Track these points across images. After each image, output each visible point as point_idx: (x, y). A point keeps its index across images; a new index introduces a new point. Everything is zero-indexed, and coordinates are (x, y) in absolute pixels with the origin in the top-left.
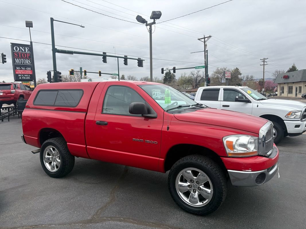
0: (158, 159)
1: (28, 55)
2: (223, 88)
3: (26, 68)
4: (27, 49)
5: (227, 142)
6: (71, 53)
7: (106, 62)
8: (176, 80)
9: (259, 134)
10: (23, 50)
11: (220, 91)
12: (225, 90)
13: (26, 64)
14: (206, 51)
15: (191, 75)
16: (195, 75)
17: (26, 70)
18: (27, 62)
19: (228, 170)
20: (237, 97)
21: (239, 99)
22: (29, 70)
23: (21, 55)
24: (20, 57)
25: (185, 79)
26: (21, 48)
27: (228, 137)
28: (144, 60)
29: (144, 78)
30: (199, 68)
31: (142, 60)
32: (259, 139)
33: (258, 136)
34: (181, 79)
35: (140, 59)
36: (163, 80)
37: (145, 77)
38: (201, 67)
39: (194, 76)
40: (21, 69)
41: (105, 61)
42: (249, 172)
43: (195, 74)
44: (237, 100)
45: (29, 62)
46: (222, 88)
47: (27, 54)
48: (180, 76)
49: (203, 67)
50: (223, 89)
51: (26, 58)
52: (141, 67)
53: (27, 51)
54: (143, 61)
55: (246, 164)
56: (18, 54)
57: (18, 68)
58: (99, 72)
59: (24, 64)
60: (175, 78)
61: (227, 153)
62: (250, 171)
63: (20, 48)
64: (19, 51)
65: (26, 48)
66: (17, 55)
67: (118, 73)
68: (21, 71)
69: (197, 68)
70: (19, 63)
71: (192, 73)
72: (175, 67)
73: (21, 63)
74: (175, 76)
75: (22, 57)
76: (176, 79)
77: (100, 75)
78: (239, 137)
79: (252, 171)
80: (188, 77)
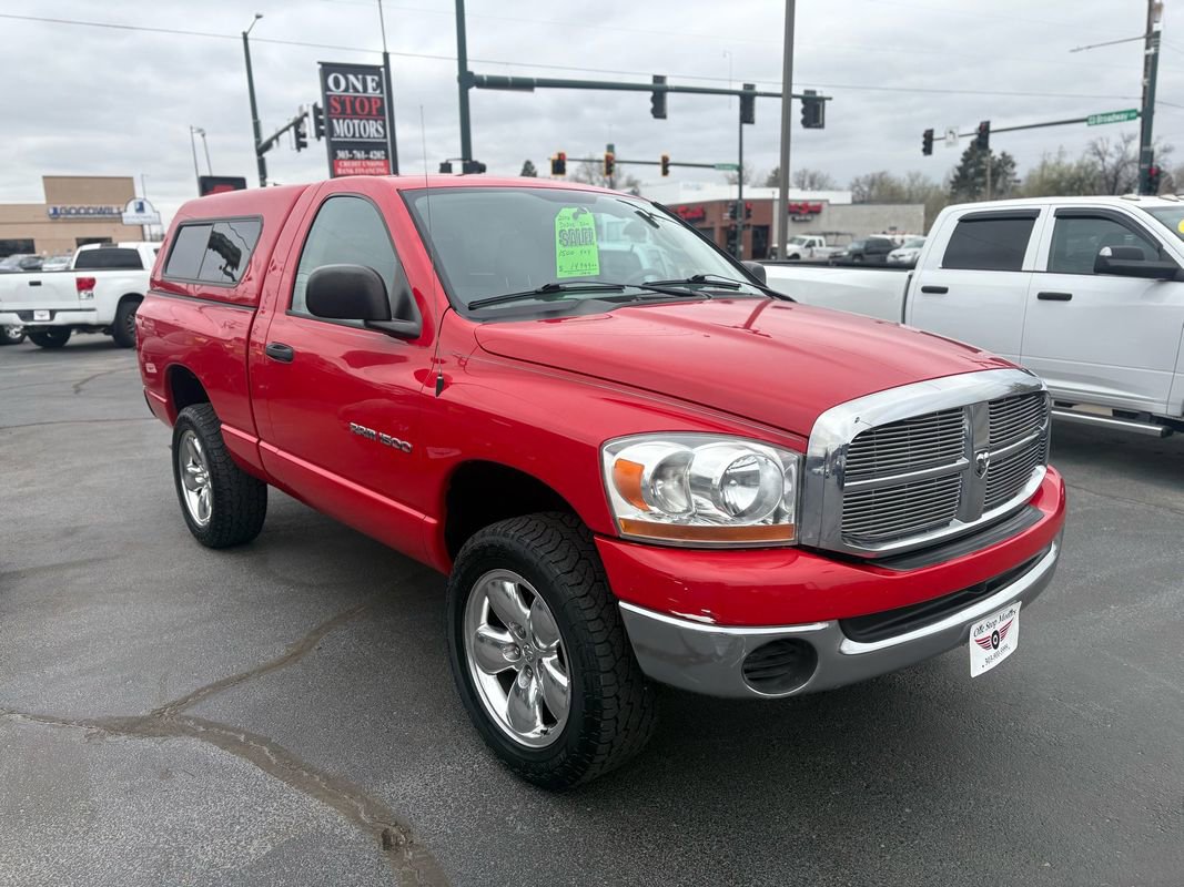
0: (421, 516)
1: (376, 103)
2: (1054, 208)
3: (367, 152)
4: (373, 80)
5: (620, 464)
6: (526, 85)
7: (664, 117)
8: (1019, 181)
9: (808, 438)
10: (360, 87)
11: (1038, 222)
12: (1062, 216)
13: (369, 137)
14: (1152, 38)
15: (1089, 158)
16: (1111, 155)
17: (368, 159)
18: (372, 129)
19: (621, 604)
20: (1107, 252)
21: (1114, 263)
22: (378, 160)
23: (353, 104)
24: (349, 111)
25: (1061, 175)
26: (351, 77)
27: (631, 444)
28: (830, 99)
29: (867, 176)
30: (1110, 119)
31: (823, 99)
32: (804, 464)
33: (803, 449)
34: (1042, 176)
35: (814, 92)
36: (952, 182)
37: (873, 175)
38: (1118, 117)
39: (1103, 160)
40: (352, 159)
41: (659, 111)
42: (703, 625)
43: (1112, 149)
44: (1103, 268)
45: (377, 130)
46: (1048, 206)
47: (373, 100)
48: (1035, 163)
49: (1130, 115)
50: (1052, 212)
51: (369, 116)
52: (816, 127)
53: (370, 90)
54: (827, 102)
55: (686, 582)
56: (341, 100)
57: (342, 154)
58: (660, 160)
59: (361, 137)
60: (1014, 174)
61: (614, 519)
62: (709, 620)
63: (347, 79)
64: (347, 90)
65: (369, 78)
66: (338, 106)
67: (737, 163)
68: (354, 163)
69: (1099, 119)
70: (345, 137)
71: (1094, 146)
72: (988, 123)
73: (354, 136)
74: (1013, 165)
75: (354, 115)
76: (1018, 177)
77: (665, 172)
78: (693, 445)
79: (716, 624)
80: (1075, 165)
